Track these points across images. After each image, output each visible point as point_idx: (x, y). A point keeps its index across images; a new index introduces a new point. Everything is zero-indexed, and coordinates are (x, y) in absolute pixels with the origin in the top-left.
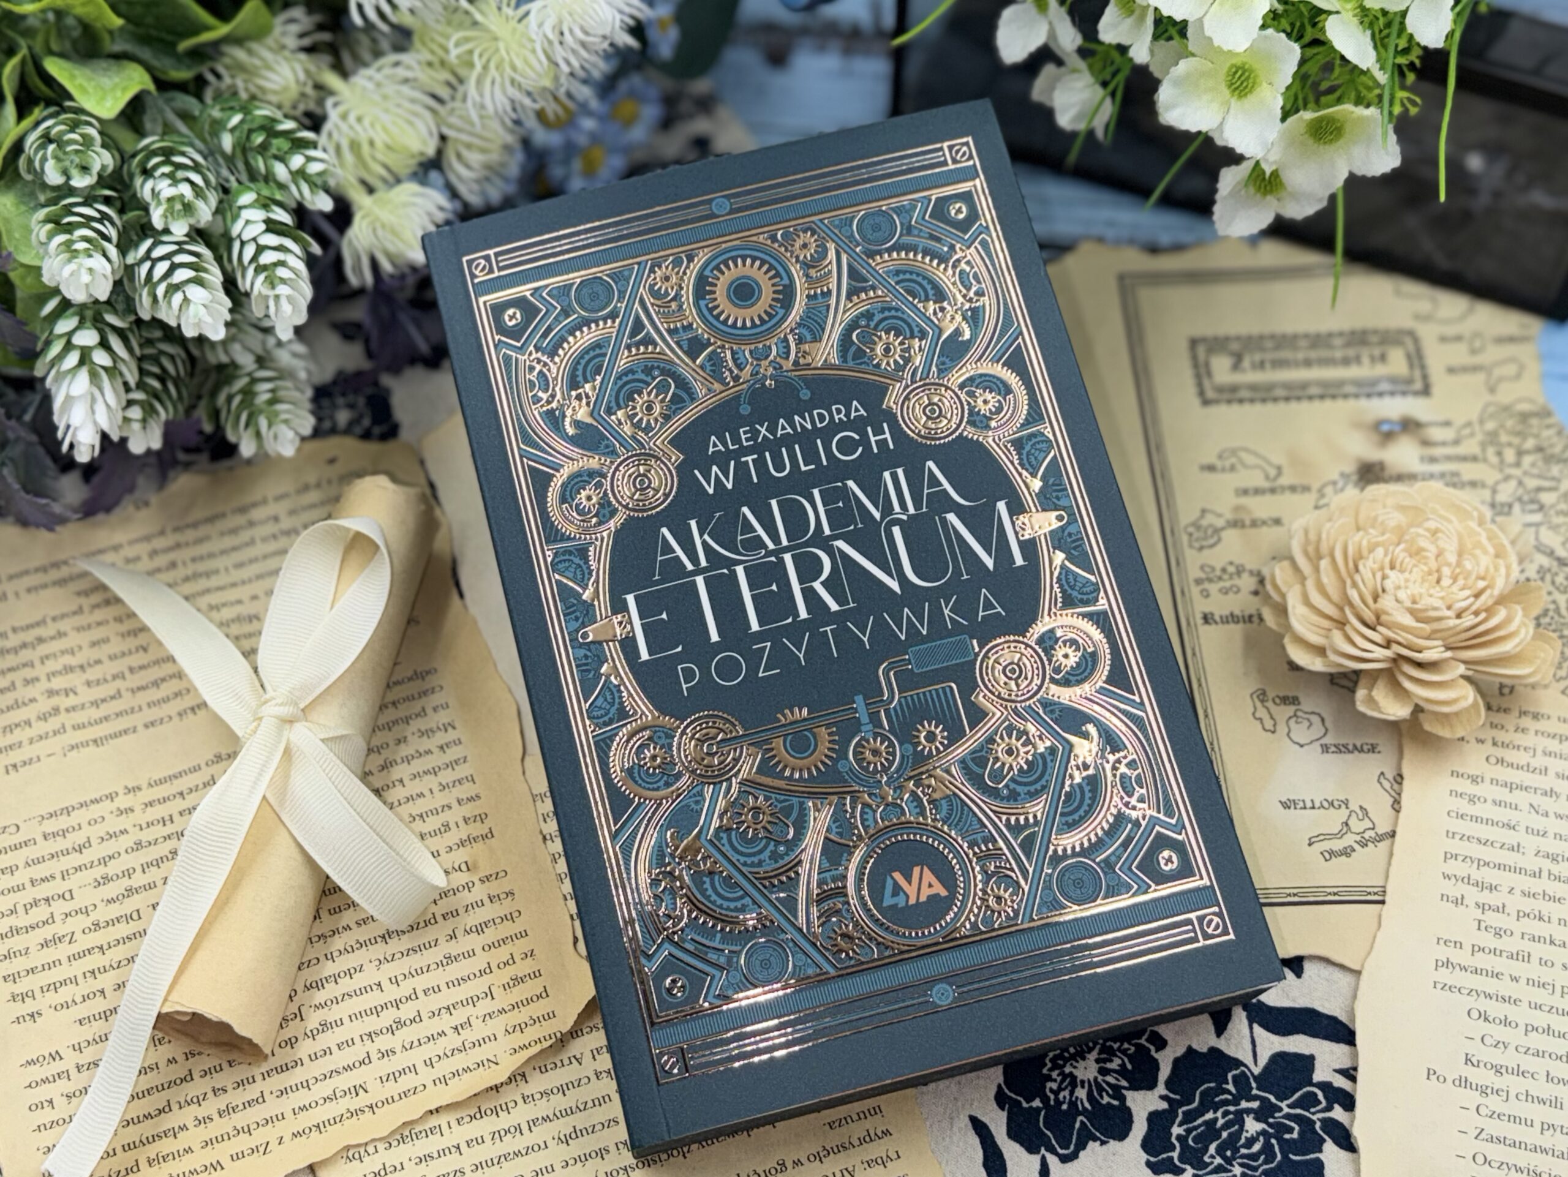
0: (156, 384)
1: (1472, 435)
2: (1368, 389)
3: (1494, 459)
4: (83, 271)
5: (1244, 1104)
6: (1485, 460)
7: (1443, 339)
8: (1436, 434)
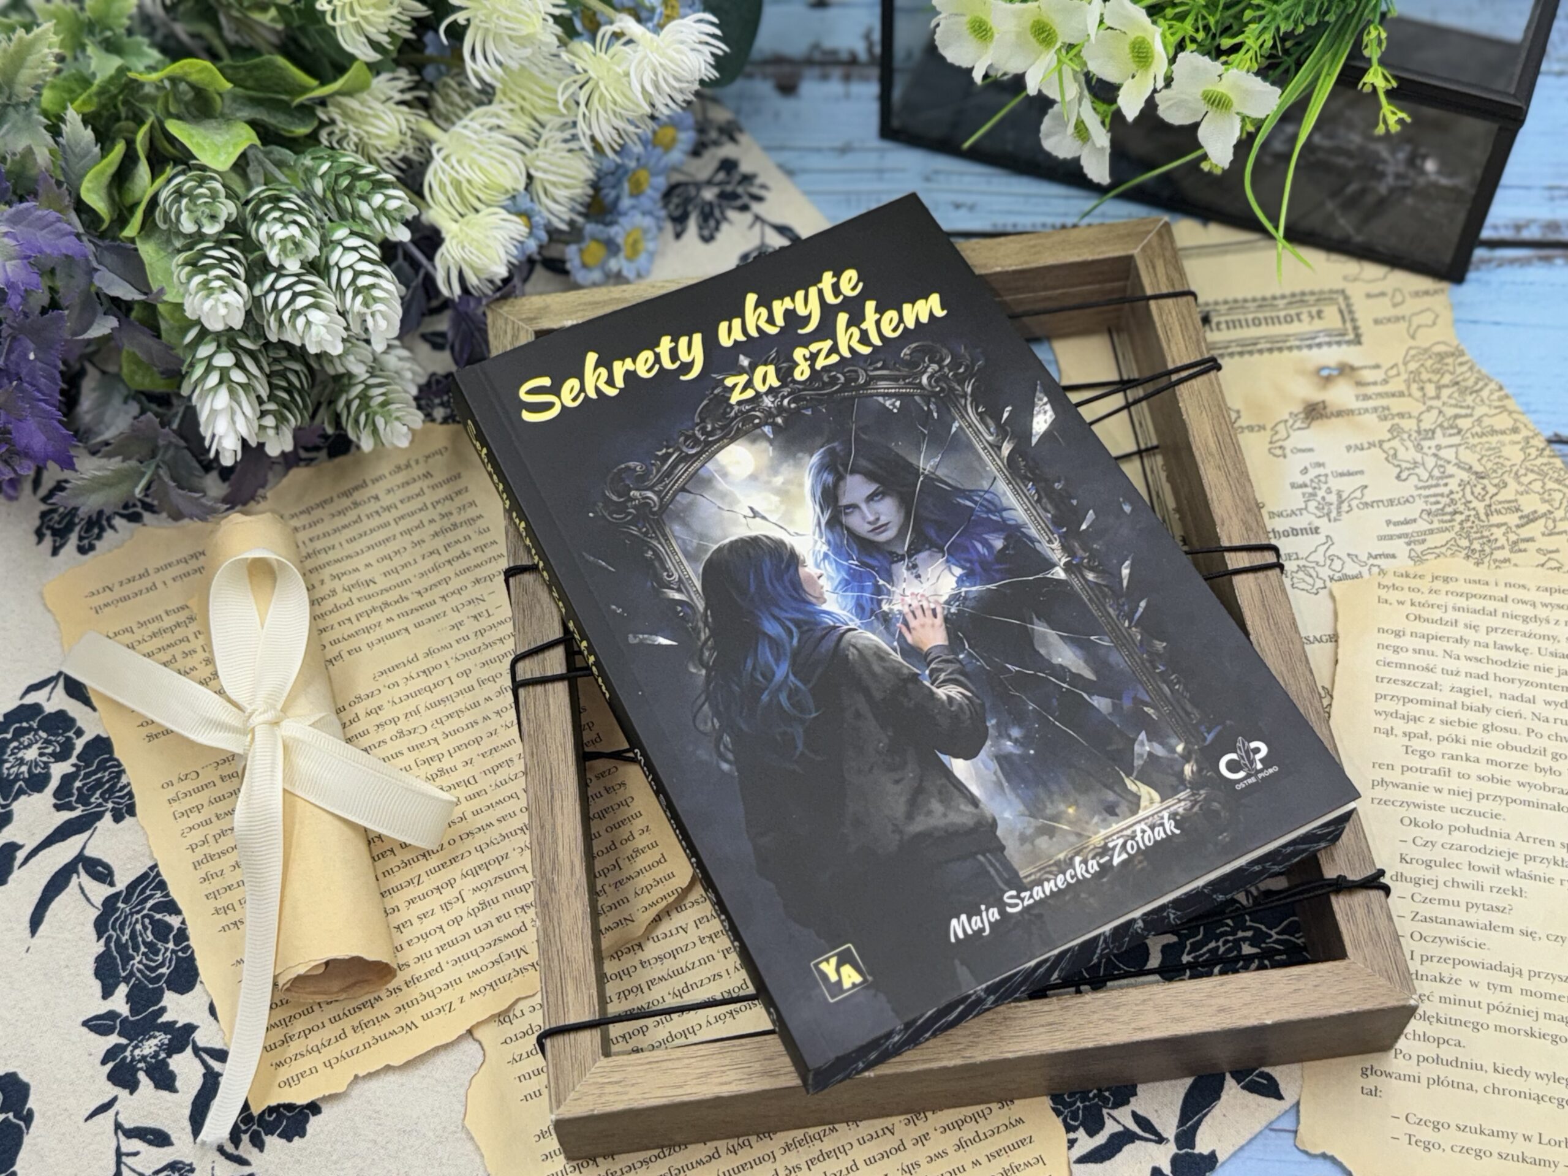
0: (285, 396)
1: (1398, 374)
2: (1310, 342)
3: (1418, 394)
4: (220, 306)
5: (1240, 934)
6: (1410, 395)
7: (1369, 296)
8: (1368, 375)
